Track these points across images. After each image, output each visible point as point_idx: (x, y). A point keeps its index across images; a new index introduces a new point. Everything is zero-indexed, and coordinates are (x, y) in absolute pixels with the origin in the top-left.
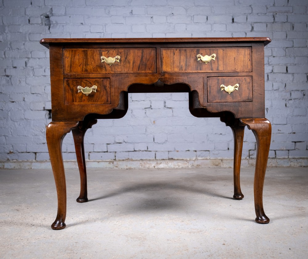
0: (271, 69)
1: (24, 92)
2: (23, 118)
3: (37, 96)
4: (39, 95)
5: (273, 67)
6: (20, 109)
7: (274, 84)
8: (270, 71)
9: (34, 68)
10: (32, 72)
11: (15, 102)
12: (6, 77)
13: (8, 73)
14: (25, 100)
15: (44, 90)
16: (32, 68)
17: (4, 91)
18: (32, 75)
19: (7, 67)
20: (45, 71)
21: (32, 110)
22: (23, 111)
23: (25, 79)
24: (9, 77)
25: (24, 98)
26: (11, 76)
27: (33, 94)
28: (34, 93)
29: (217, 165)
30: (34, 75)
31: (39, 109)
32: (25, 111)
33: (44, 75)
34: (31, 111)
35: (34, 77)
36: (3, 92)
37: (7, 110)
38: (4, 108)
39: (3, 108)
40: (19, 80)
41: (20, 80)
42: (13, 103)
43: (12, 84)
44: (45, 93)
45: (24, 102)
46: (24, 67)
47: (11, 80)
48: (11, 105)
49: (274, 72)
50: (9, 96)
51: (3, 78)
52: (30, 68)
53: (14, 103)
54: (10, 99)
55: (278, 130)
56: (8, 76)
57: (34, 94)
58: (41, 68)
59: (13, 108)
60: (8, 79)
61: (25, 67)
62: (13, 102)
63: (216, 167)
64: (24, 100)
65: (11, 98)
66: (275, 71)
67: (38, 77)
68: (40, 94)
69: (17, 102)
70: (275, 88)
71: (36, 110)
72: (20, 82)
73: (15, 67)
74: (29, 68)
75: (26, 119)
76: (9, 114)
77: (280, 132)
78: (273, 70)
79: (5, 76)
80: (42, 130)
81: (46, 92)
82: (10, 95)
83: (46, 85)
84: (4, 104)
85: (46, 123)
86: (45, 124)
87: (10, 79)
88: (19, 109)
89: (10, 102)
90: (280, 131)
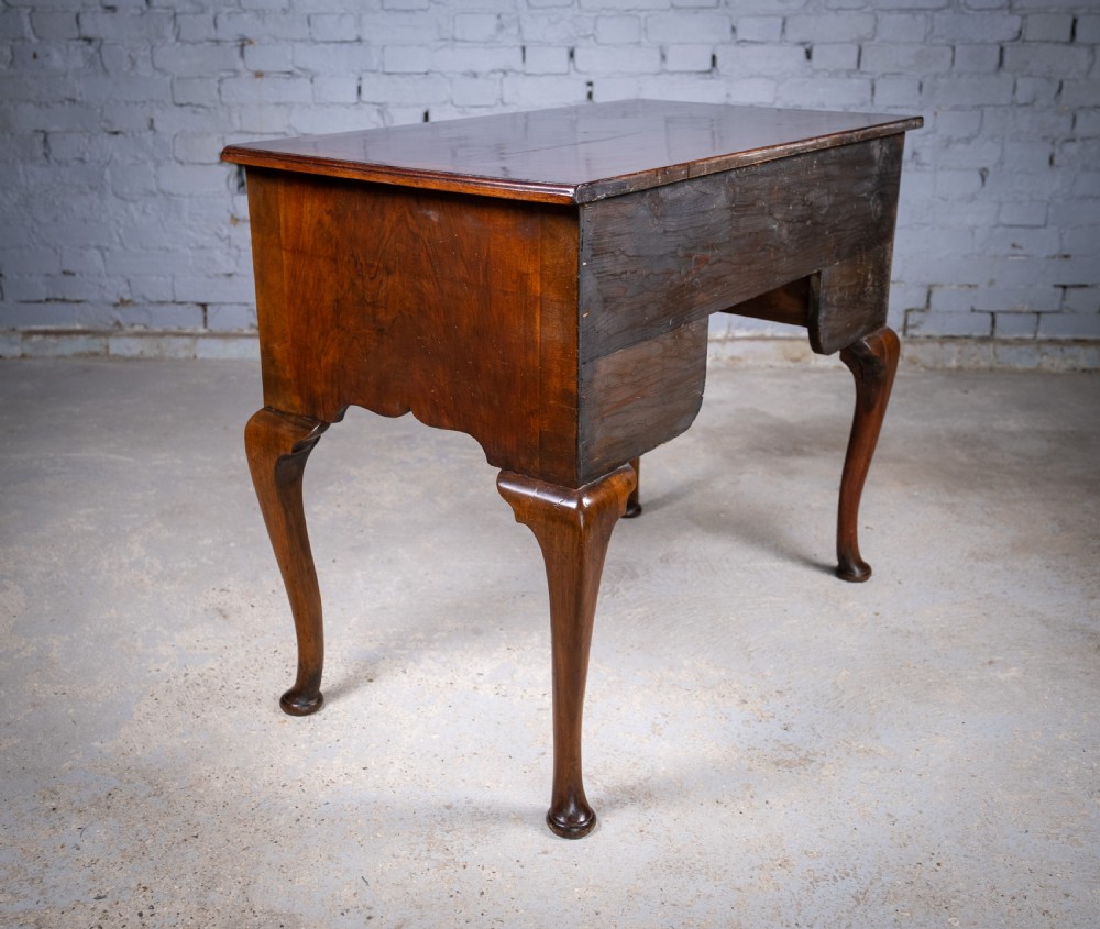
0: (1017, 27)
1: (151, 100)
2: (154, 188)
3: (194, 112)
4: (200, 110)
5: (1025, 17)
6: (140, 156)
7: (1020, 82)
8: (1012, 35)
9: (178, 10)
10: (171, 26)
11: (123, 133)
12: (81, 43)
13: (89, 31)
14: (157, 125)
15: (219, 91)
16: (171, 13)
17: (81, 94)
18: (172, 39)
19: (84, 5)
20: (216, 25)
21: (182, 163)
22: (150, 166)
23: (148, 52)
24: (94, 44)
25: (152, 121)
26: (102, 40)
27: (181, 105)
28: (184, 102)
29: (796, 360)
30: (178, 39)
31: (206, 161)
32: (158, 164)
33: (214, 38)
34: (179, 165)
35: (178, 44)
36: (79, 98)
37: (99, 162)
38: (87, 154)
39: (83, 153)
40: (130, 56)
41: (133, 55)
42: (115, 136)
43: (106, 71)
44: (222, 103)
45: (151, 132)
46: (141, 8)
47: (101, 57)
48: (111, 144)
49: (1028, 38)
50: (99, 111)
51: (72, 48)
52: (164, 11)
53: (120, 137)
54: (103, 124)
55: (1014, 246)
56: (89, 40)
57: (185, 108)
58: (202, 12)
59: (117, 156)
60: (91, 50)
61: (145, 8)
62: (116, 133)
63: (792, 365)
64: (151, 127)
65: (107, 121)
66: (1030, 35)
67: (194, 44)
68: (202, 106)
69: (129, 135)
70: (1021, 97)
71: (194, 164)
72: (134, 63)
73: (112, 9)
74: (159, 10)
75: (163, 193)
76: (108, 176)
77: (1019, 252)
78: (1023, 31)
79: (78, 39)
80: (221, 230)
81: (224, 99)
82: (102, 107)
83: (223, 74)
84: (86, 141)
85: (231, 208)
86: (228, 211)
87: (99, 50)
88: (136, 158)
89: (106, 135)
90: (1021, 248)
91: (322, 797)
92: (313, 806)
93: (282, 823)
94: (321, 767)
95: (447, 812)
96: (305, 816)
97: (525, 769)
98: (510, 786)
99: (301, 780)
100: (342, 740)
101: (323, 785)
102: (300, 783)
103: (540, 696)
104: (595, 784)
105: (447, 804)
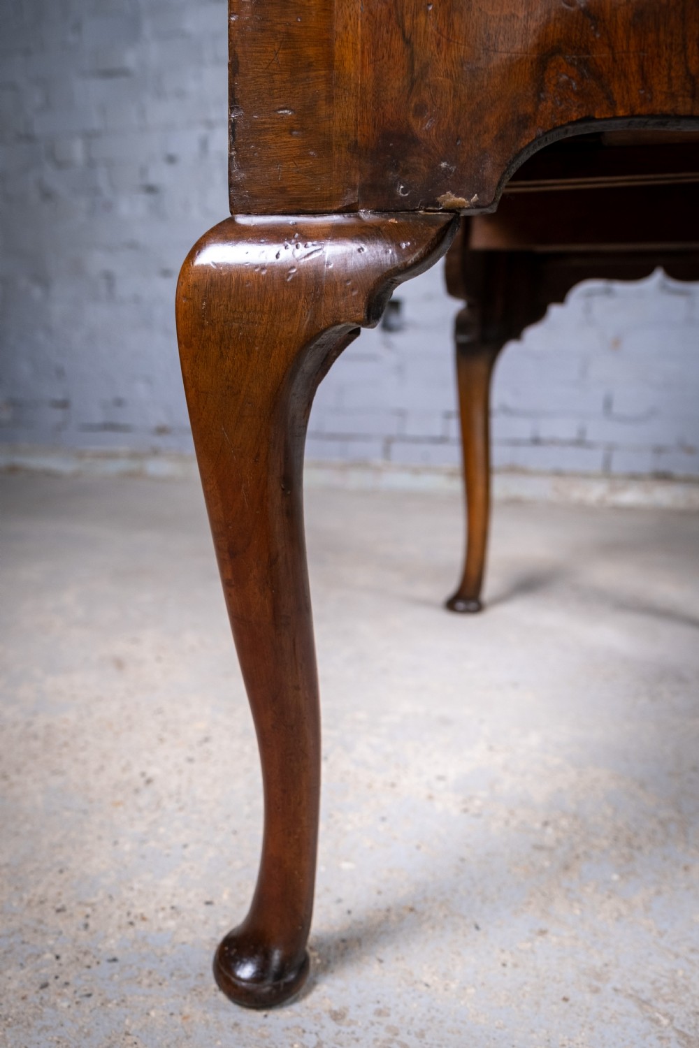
91: (112, 945)
92: (87, 961)
93: (14, 985)
94: (137, 886)
95: (331, 1026)
96: (62, 979)
97: (505, 957)
98: (471, 991)
99: (92, 905)
100: (192, 847)
101: (125, 920)
102: (89, 910)
103: (538, 826)
104: (657, 1022)
105: (336, 1008)
